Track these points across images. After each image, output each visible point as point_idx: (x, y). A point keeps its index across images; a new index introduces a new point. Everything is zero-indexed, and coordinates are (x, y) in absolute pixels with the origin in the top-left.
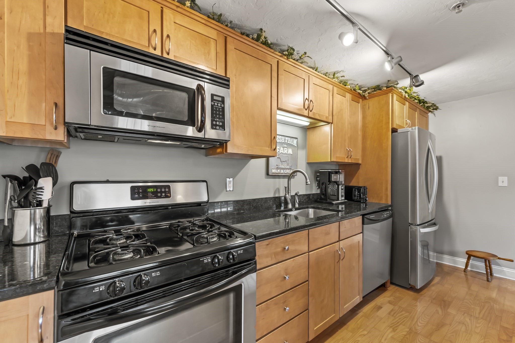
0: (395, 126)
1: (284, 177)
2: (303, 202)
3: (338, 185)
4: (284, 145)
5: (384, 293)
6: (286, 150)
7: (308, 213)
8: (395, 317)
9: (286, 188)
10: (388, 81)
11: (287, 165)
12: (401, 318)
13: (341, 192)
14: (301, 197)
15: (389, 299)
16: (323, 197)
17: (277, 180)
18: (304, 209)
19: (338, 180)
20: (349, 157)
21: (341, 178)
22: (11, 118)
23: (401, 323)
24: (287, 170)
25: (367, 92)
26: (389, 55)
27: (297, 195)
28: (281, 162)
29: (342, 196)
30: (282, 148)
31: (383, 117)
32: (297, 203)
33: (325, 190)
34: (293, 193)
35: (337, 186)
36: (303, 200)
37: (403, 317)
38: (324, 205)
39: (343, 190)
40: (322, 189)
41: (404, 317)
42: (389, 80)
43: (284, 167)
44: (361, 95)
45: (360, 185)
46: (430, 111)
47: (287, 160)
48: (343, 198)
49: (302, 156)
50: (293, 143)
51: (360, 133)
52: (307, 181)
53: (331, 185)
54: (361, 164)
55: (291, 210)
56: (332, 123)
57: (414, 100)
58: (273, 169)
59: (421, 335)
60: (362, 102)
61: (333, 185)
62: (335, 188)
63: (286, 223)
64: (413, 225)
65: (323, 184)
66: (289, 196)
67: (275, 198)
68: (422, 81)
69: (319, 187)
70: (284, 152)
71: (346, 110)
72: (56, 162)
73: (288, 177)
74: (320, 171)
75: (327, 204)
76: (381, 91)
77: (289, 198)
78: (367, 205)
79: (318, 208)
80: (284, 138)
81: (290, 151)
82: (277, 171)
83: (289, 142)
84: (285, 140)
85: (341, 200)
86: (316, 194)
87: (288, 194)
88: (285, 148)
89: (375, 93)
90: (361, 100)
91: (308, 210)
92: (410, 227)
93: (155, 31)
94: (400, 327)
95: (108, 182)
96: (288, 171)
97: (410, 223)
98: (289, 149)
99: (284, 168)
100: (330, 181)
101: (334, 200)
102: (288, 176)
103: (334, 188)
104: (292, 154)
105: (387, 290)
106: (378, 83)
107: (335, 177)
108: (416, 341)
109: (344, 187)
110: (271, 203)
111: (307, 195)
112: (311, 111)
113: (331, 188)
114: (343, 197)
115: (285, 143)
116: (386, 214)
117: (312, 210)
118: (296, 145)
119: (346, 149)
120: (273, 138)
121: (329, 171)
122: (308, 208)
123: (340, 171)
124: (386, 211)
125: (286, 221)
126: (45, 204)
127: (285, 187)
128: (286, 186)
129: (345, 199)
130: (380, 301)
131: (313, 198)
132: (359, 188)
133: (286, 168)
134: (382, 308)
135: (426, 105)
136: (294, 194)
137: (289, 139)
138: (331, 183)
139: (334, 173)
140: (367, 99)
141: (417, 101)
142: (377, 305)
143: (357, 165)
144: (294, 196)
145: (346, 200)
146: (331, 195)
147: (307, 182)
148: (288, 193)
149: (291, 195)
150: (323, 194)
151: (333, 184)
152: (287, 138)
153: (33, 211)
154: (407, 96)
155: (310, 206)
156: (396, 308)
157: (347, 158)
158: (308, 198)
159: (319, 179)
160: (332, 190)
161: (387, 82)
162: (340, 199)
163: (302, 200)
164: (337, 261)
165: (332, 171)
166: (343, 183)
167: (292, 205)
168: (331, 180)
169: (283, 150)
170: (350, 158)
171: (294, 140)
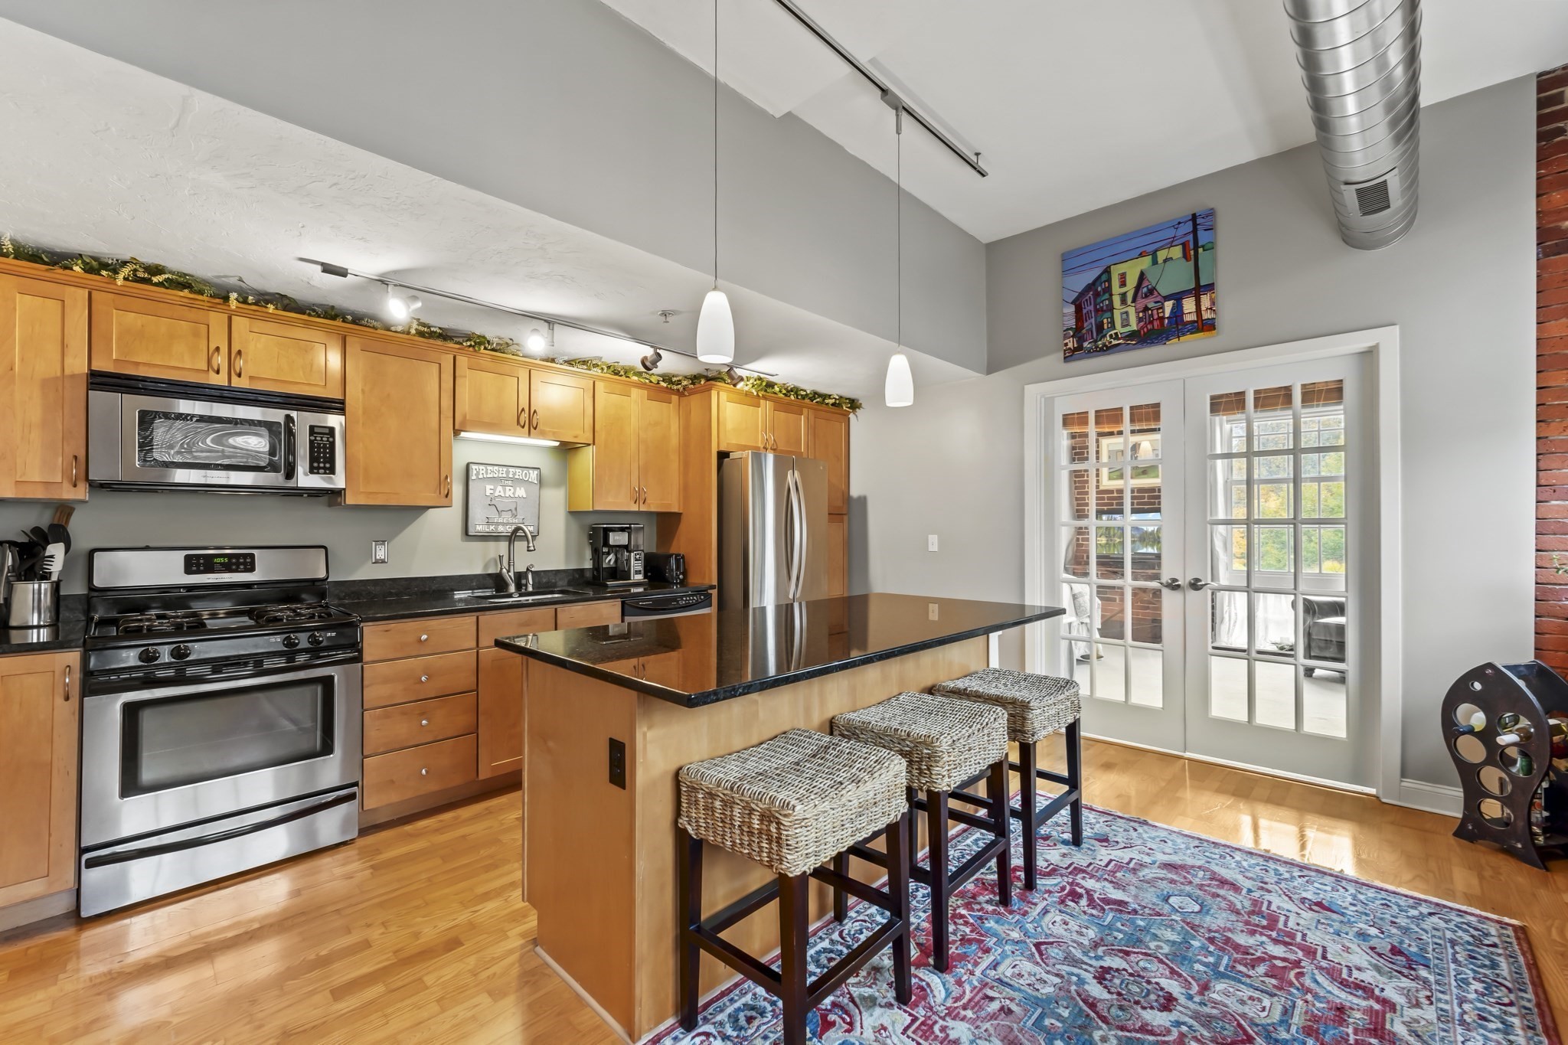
0: (723, 448)
1: (500, 538)
3: (630, 552)
6: (510, 489)
11: (514, 518)
13: (635, 566)
17: (485, 544)
19: (627, 544)
20: (641, 502)
22: (21, 477)
25: (682, 385)
27: (531, 571)
28: (497, 513)
29: (637, 571)
30: (500, 488)
32: (530, 584)
34: (520, 568)
35: (627, 553)
36: (546, 579)
39: (639, 562)
43: (505, 520)
46: (848, 411)
47: (513, 508)
48: (641, 576)
49: (555, 500)
50: (529, 477)
54: (682, 513)
55: (509, 596)
56: (592, 444)
58: (478, 525)
66: (510, 573)
67: (484, 576)
70: (505, 494)
72: (67, 522)
73: (507, 538)
74: (590, 524)
76: (699, 385)
77: (511, 577)
80: (505, 469)
82: (487, 529)
83: (517, 477)
87: (508, 570)
88: (508, 488)
89: (694, 388)
90: (673, 398)
93: (218, 349)
95: (147, 548)
98: (518, 489)
99: (505, 522)
104: (525, 497)
107: (618, 538)
109: (642, 556)
112: (535, 429)
114: (639, 574)
115: (507, 479)
118: (538, 480)
119: (632, 488)
120: (443, 477)
121: (605, 527)
123: (633, 526)
126: (54, 578)
127: (502, 557)
128: (503, 555)
133: (510, 522)
136: (523, 569)
137: (518, 470)
139: (617, 530)
140: (687, 396)
143: (676, 517)
144: (523, 572)
145: (645, 580)
148: (508, 568)
149: (516, 570)
152: (511, 470)
153: (36, 586)
157: (635, 503)
162: (633, 578)
163: (543, 580)
165: (608, 527)
166: (642, 548)
169: (502, 491)
170: (643, 503)
171: (531, 471)
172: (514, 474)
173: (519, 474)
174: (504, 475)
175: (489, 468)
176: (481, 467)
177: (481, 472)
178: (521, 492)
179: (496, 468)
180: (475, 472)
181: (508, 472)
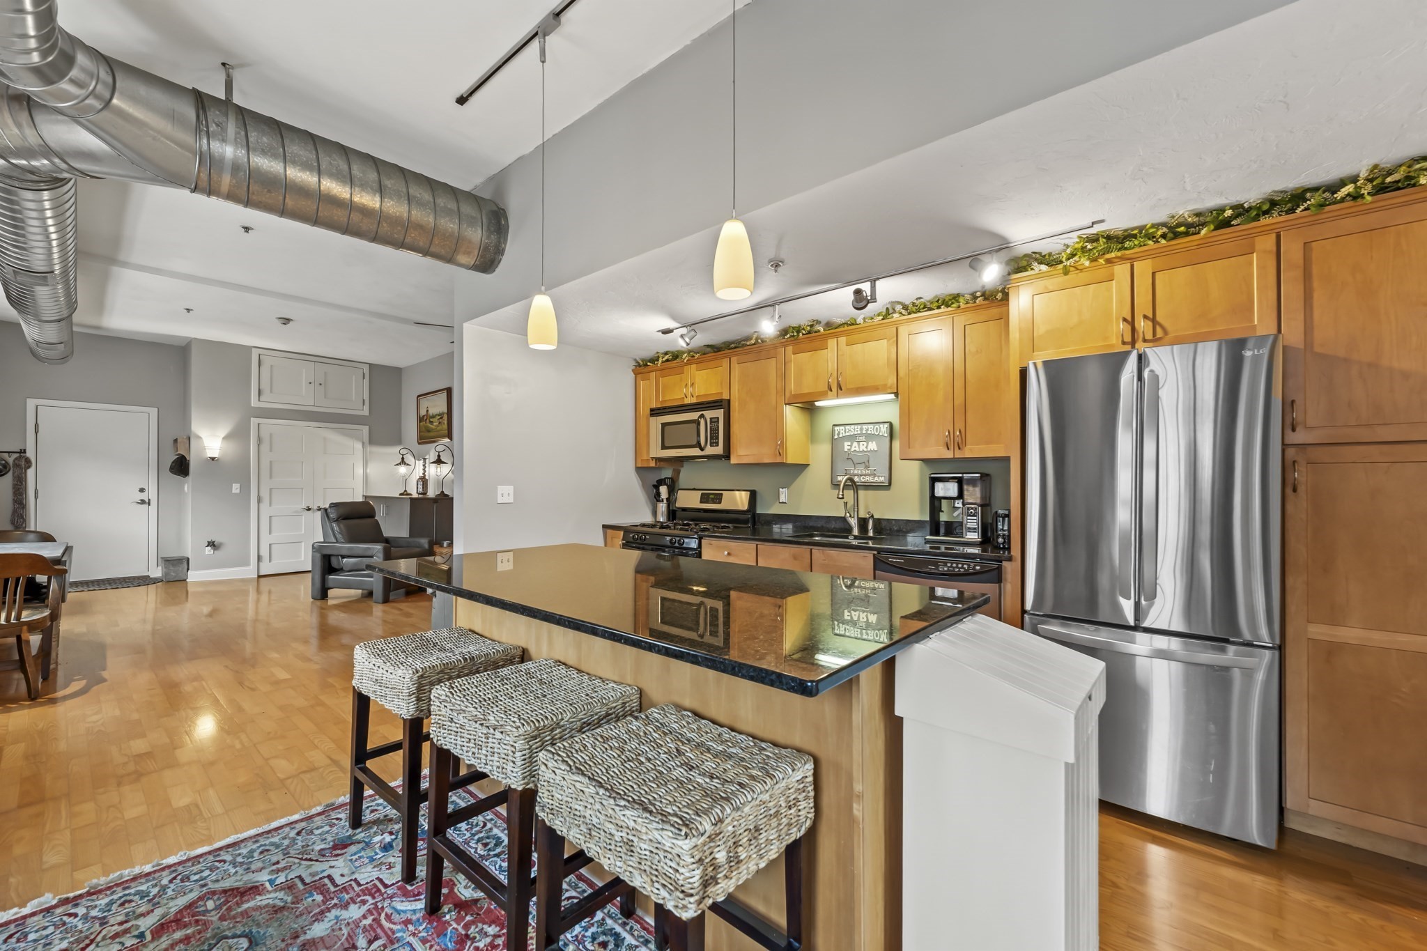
4: (860, 438)
24: (867, 477)
28: (853, 465)
30: (855, 444)
43: (859, 472)
47: (866, 461)
50: (880, 432)
54: (1010, 458)
58: (838, 476)
70: (859, 449)
80: (859, 427)
83: (869, 433)
88: (862, 443)
98: (870, 443)
104: (876, 449)
115: (861, 435)
118: (887, 434)
137: (871, 426)
152: (864, 426)
157: (948, 449)
169: (857, 446)
170: (960, 449)
171: (881, 426)
172: (867, 430)
173: (871, 429)
174: (859, 432)
175: (847, 427)
176: (842, 428)
177: (841, 432)
178: (873, 446)
179: (853, 426)
180: (837, 432)
181: (861, 429)
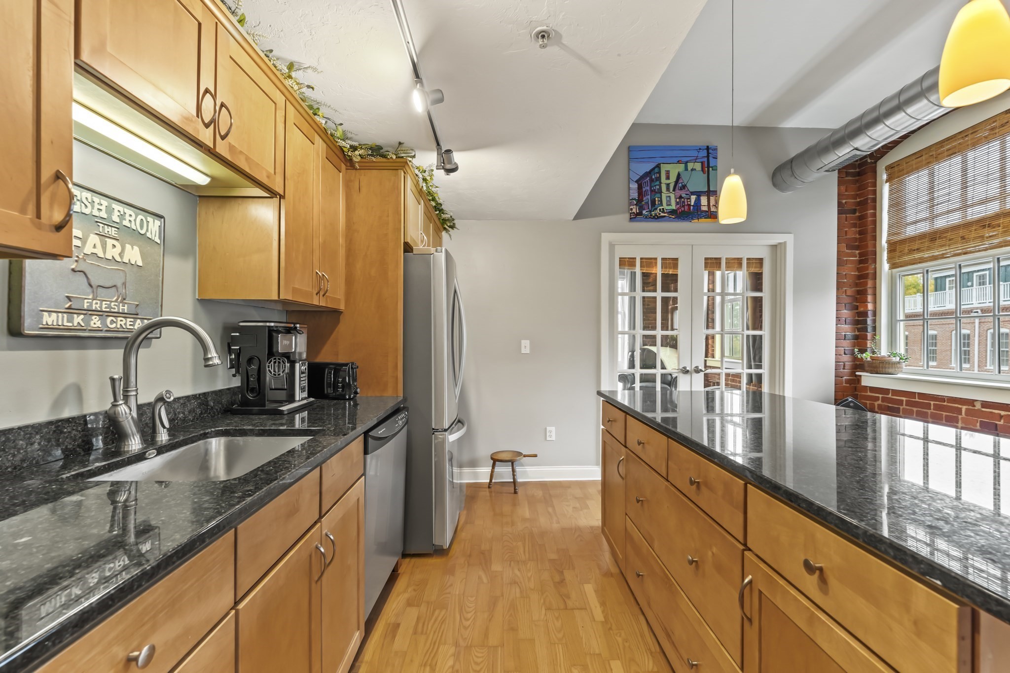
0: (409, 240)
1: (105, 341)
2: (184, 420)
3: (293, 363)
4: (107, 229)
5: (395, 585)
6: (114, 246)
7: (207, 452)
8: (426, 633)
9: (117, 383)
10: (400, 143)
11: (121, 302)
12: (437, 629)
13: (300, 381)
14: (176, 406)
15: (406, 595)
16: (250, 397)
17: (71, 355)
18: (193, 442)
19: (293, 350)
20: (322, 293)
21: (298, 344)
23: (440, 641)
24: (119, 319)
25: (357, 153)
26: (419, 78)
27: (165, 402)
28: (89, 290)
29: (302, 389)
30: (93, 239)
31: (388, 216)
32: (164, 427)
33: (257, 377)
34: (146, 396)
35: (289, 364)
36: (183, 413)
37: (439, 623)
38: (256, 419)
39: (304, 375)
40: (250, 374)
41: (440, 625)
42: (402, 142)
43: (104, 306)
44: (345, 155)
45: (341, 360)
46: (445, 229)
47: (119, 285)
48: (305, 394)
50: (147, 230)
51: (341, 240)
52: (210, 356)
53: (272, 363)
54: (342, 312)
55: (140, 457)
56: (282, 197)
57: (430, 200)
58: (46, 314)
59: (474, 647)
60: (346, 172)
61: (279, 363)
62: (284, 370)
63: (115, 508)
64: (439, 431)
65: (250, 361)
66: (131, 410)
67: (57, 427)
68: (455, 163)
69: (238, 371)
70: (105, 253)
71: (314, 176)
73: (124, 342)
74: (242, 324)
75: (265, 416)
76: (384, 160)
77: (132, 417)
78: (358, 404)
79: (243, 433)
81: (133, 254)
82: (68, 321)
83: (126, 223)
84: (110, 210)
85: (299, 401)
86: (229, 389)
87: (126, 403)
88: (110, 242)
89: (374, 162)
90: (343, 166)
91: (206, 442)
92: (433, 435)
94: (440, 651)
96: (122, 323)
97: (433, 429)
98: (128, 247)
99: (104, 310)
100: (271, 353)
101: (282, 402)
102: (126, 338)
103: (281, 371)
104: (141, 264)
105: (399, 574)
106: (379, 142)
107: (286, 342)
108: (472, 667)
109: (306, 367)
110: (36, 446)
111: (199, 398)
112: (223, 138)
113: (272, 371)
114: (304, 391)
115: (108, 223)
116: (401, 419)
117: (220, 441)
118: (160, 238)
119: (314, 273)
120: (47, 174)
121: (269, 327)
122: (205, 436)
123: (298, 326)
124: (400, 413)
125: (114, 502)
127: (113, 380)
128: (116, 377)
129: (310, 396)
130: (392, 610)
131: (220, 402)
132: (338, 368)
133: (113, 310)
134: (398, 625)
135: (443, 216)
136: (151, 399)
137: (129, 211)
138: (273, 359)
139: (283, 331)
140: (356, 169)
141: (433, 204)
142: (389, 624)
143: (334, 314)
144: (151, 406)
145: (312, 399)
146: (271, 389)
147: (207, 360)
148: (126, 398)
149: (139, 403)
150: (252, 390)
151: (279, 359)
152: (117, 207)
154: (425, 188)
155: (213, 430)
156: (423, 608)
157: (317, 294)
158: (200, 405)
159: (240, 349)
160: (275, 375)
161: (397, 145)
162: (297, 398)
163: (181, 415)
164: (316, 578)
165: (277, 327)
166: (304, 356)
167: (144, 440)
168: (274, 350)
169: (99, 245)
170: (323, 296)
171: (150, 219)
172: (122, 217)
174: (103, 214)
